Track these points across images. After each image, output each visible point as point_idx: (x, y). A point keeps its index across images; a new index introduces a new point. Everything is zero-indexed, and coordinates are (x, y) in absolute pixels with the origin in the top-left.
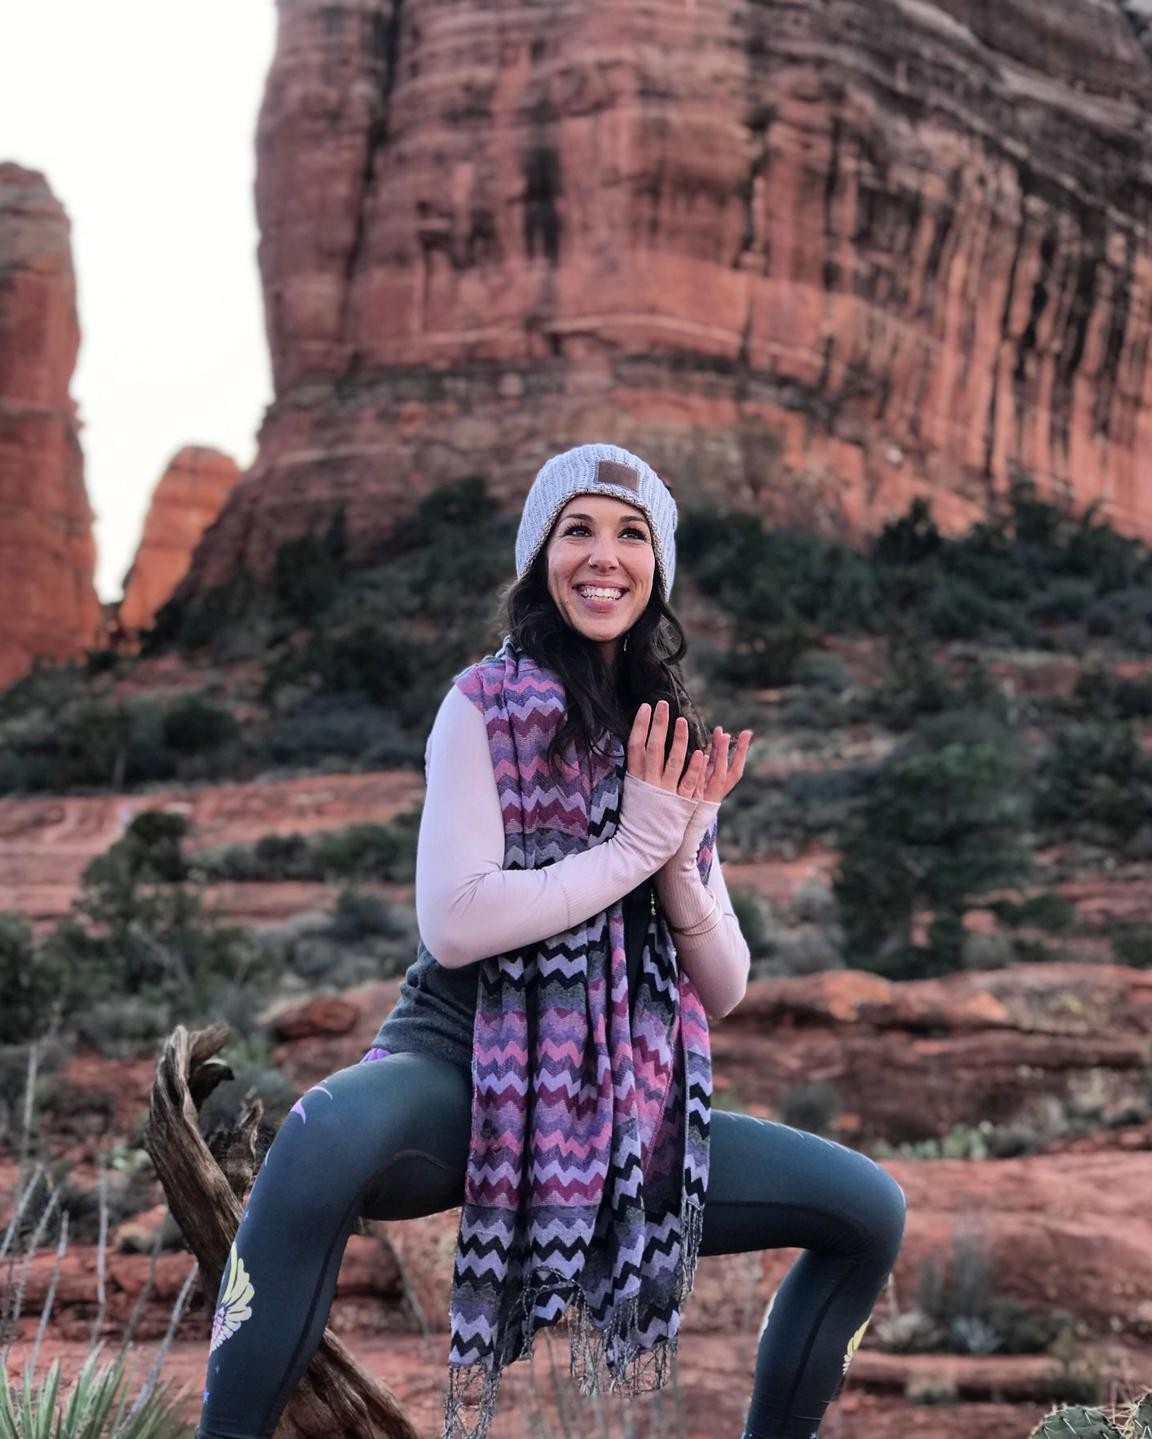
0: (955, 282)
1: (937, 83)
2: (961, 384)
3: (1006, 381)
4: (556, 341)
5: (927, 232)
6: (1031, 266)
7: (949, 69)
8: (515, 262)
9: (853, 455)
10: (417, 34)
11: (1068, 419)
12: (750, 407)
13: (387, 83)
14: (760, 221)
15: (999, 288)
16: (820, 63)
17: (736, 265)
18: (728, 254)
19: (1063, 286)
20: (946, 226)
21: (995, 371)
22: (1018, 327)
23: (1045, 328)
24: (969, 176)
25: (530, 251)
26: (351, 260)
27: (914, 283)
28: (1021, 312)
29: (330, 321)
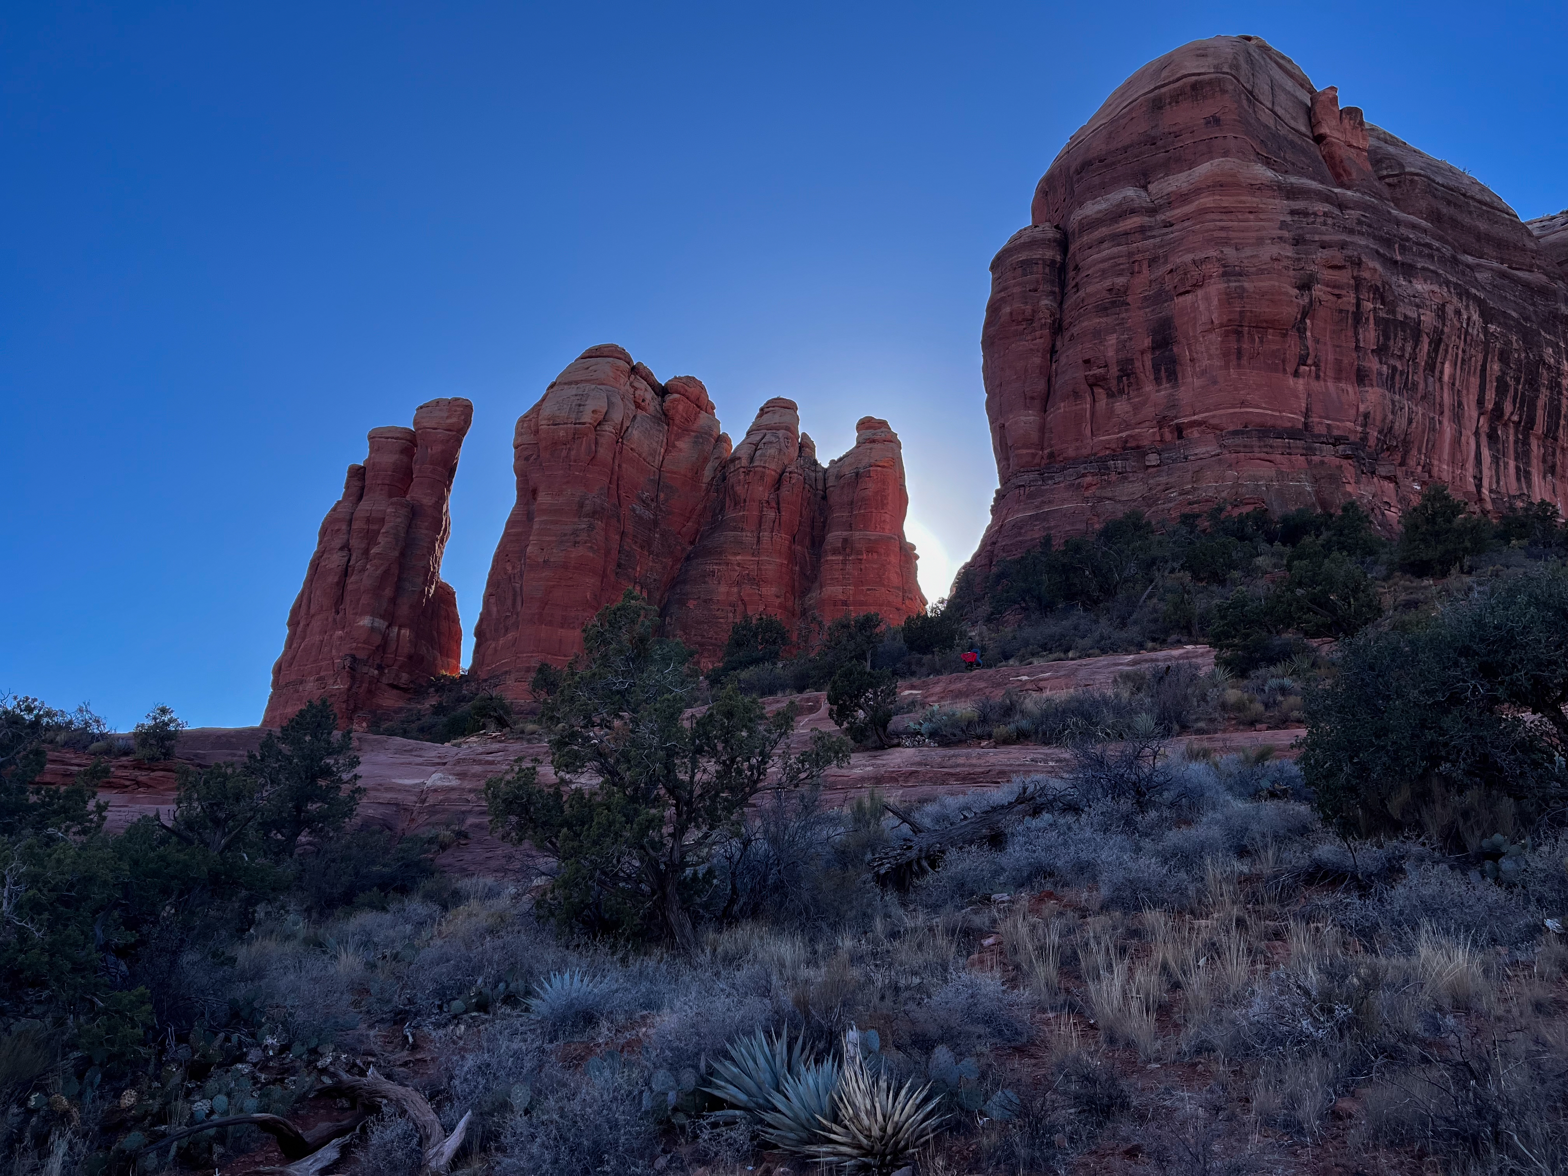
0: (1446, 378)
1: (1420, 254)
2: (1457, 441)
3: (1484, 441)
4: (1179, 430)
5: (1425, 346)
6: (1495, 367)
7: (1429, 246)
8: (1149, 387)
9: (1389, 486)
10: (1077, 268)
11: (1528, 463)
12: (1316, 459)
13: (1061, 298)
14: (1310, 343)
15: (1475, 381)
16: (1343, 246)
17: (1296, 374)
18: (1290, 369)
19: (1517, 380)
20: (1437, 342)
21: (1477, 434)
22: (1490, 406)
23: (1508, 407)
24: (1450, 310)
25: (1158, 380)
26: (1045, 401)
27: (1419, 378)
28: (1490, 396)
29: (1035, 436)
